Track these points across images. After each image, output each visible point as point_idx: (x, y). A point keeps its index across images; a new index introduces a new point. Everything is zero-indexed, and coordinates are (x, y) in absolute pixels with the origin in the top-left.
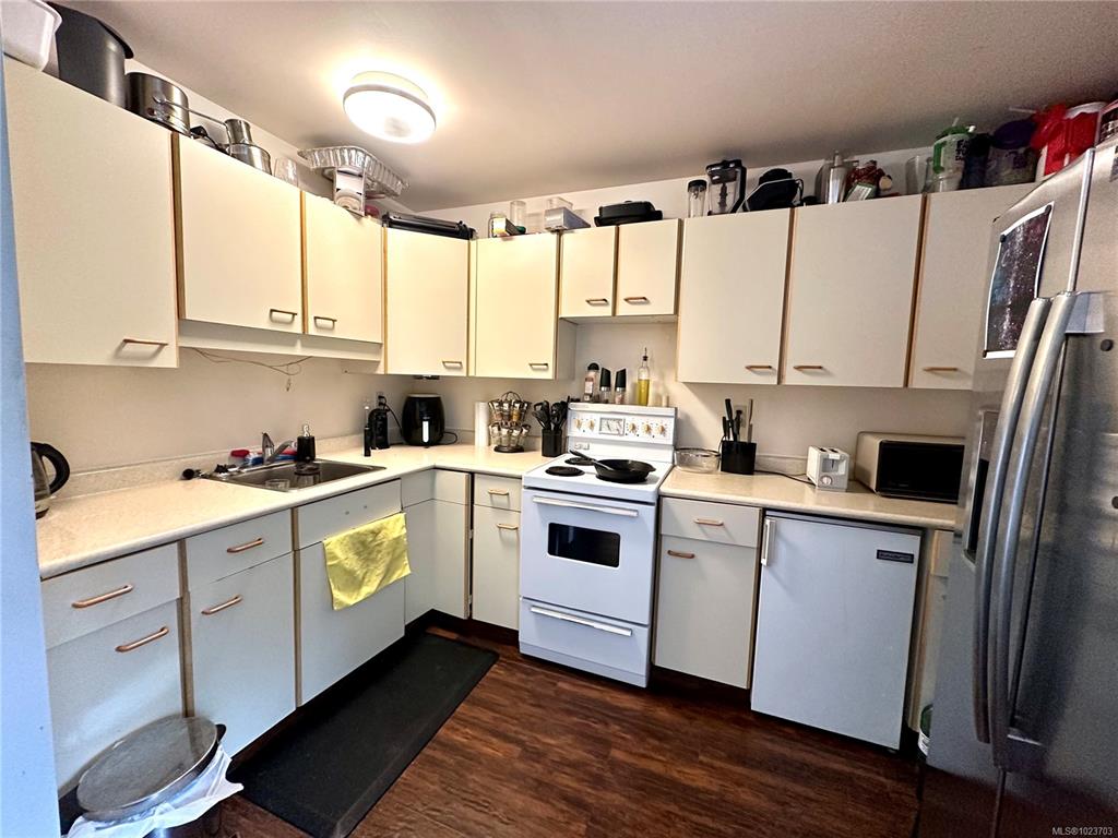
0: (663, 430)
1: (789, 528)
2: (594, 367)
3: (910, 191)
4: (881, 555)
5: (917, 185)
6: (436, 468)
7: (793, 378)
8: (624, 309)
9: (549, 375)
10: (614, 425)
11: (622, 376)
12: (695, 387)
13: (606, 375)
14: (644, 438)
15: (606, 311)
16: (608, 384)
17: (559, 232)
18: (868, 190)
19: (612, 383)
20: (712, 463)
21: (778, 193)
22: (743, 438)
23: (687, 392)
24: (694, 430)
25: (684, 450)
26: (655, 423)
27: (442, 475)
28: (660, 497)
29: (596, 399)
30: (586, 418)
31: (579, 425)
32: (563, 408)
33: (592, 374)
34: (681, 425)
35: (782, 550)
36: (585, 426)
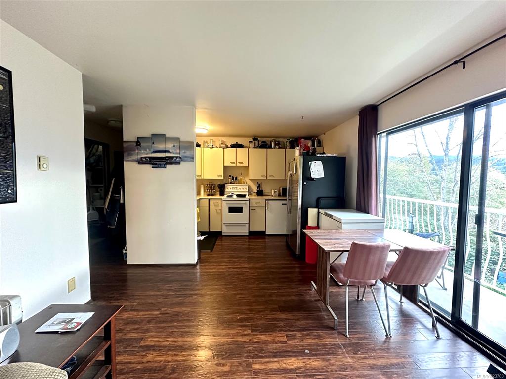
0: (246, 189)
1: (270, 202)
2: (230, 176)
3: (284, 148)
4: (282, 204)
5: (285, 147)
6: (200, 199)
7: (269, 178)
8: (238, 165)
9: (222, 178)
10: (235, 188)
11: (236, 178)
12: (251, 180)
13: (233, 177)
14: (242, 191)
15: (235, 165)
16: (233, 180)
17: (224, 148)
18: (278, 147)
19: (234, 180)
20: (256, 194)
21: (265, 145)
22: (261, 189)
23: (249, 180)
24: (252, 189)
25: (250, 192)
26: (244, 187)
27: (201, 200)
28: (249, 199)
29: (231, 183)
30: (229, 187)
31: (228, 189)
32: (224, 185)
33: (230, 177)
34: (249, 187)
35: (269, 206)
36: (229, 189)
